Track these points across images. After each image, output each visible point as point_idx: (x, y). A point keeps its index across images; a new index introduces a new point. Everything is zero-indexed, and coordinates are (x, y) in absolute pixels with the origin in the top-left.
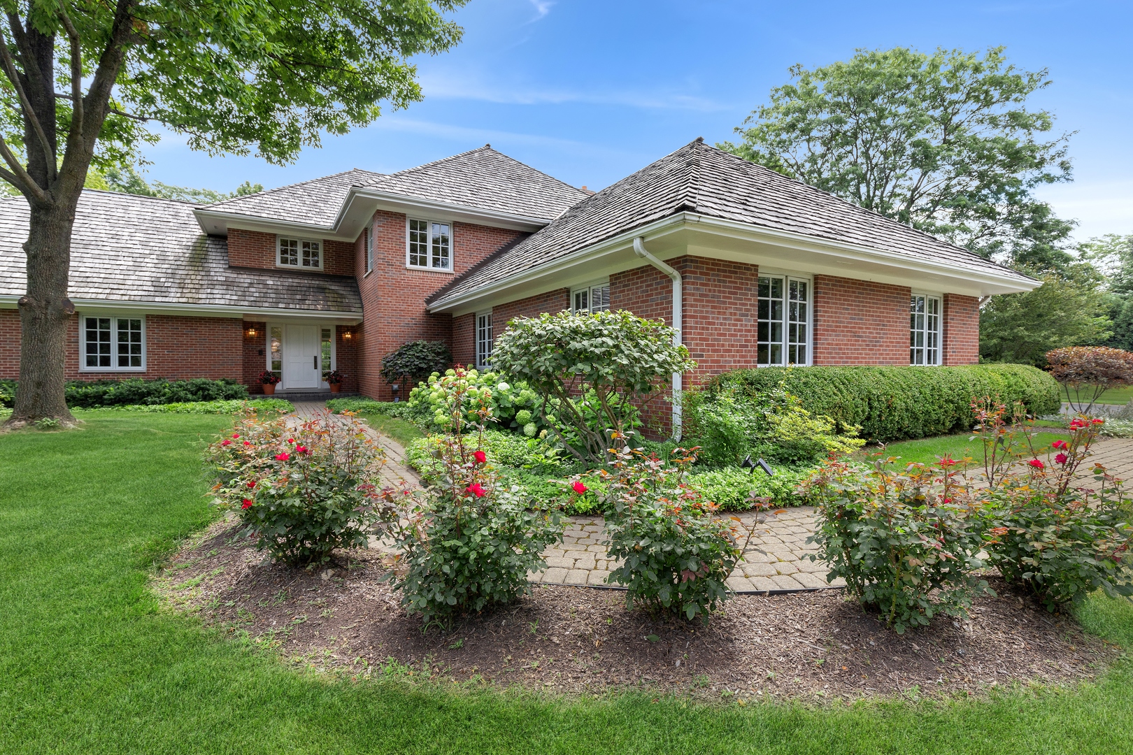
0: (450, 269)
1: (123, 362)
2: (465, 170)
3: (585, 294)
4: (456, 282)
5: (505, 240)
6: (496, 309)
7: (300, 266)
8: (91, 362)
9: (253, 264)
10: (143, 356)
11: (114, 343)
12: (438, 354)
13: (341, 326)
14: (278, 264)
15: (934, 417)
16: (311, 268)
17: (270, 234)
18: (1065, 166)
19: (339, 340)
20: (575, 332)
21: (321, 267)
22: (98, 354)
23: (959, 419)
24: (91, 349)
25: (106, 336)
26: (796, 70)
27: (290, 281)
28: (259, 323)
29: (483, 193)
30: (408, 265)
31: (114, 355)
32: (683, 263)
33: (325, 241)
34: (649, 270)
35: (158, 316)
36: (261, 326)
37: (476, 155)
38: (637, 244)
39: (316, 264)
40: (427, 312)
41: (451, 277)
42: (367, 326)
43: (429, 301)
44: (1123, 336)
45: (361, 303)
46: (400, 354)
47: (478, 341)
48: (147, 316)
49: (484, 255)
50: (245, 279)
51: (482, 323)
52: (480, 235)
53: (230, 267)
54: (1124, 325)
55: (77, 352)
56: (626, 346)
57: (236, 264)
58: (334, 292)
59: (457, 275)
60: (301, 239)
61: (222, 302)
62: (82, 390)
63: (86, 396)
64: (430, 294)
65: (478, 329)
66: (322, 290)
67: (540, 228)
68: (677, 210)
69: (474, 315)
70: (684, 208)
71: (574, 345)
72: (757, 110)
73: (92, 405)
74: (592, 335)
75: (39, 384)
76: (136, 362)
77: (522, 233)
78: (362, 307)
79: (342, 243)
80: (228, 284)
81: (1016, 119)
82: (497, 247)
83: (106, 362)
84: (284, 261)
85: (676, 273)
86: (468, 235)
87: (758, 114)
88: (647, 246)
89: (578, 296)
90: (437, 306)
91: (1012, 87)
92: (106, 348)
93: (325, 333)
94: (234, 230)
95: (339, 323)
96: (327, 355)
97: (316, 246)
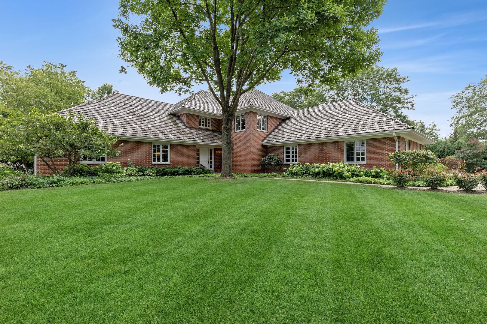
0: (266, 131)
1: (163, 161)
3: (352, 143)
4: (268, 135)
5: (279, 122)
6: (300, 145)
7: (204, 127)
8: (154, 161)
9: (193, 126)
10: (169, 158)
11: (161, 154)
13: (216, 148)
14: (199, 126)
16: (207, 128)
17: (197, 115)
18: (412, 105)
19: (215, 154)
21: (210, 128)
27: (205, 132)
31: (161, 158)
33: (212, 118)
35: (174, 144)
38: (394, 134)
39: (209, 126)
40: (263, 145)
41: (267, 133)
43: (262, 141)
47: (285, 155)
48: (171, 144)
50: (193, 131)
51: (288, 149)
52: (274, 120)
53: (187, 127)
55: (151, 157)
57: (189, 126)
58: (219, 136)
59: (269, 133)
60: (205, 117)
64: (262, 139)
65: (285, 151)
66: (215, 136)
67: (289, 118)
69: (283, 146)
76: (167, 160)
77: (283, 119)
79: (216, 119)
80: (191, 133)
81: (400, 90)
82: (277, 124)
83: (159, 160)
86: (271, 120)
90: (269, 143)
93: (211, 151)
94: (188, 114)
95: (215, 147)
96: (211, 159)
97: (209, 120)
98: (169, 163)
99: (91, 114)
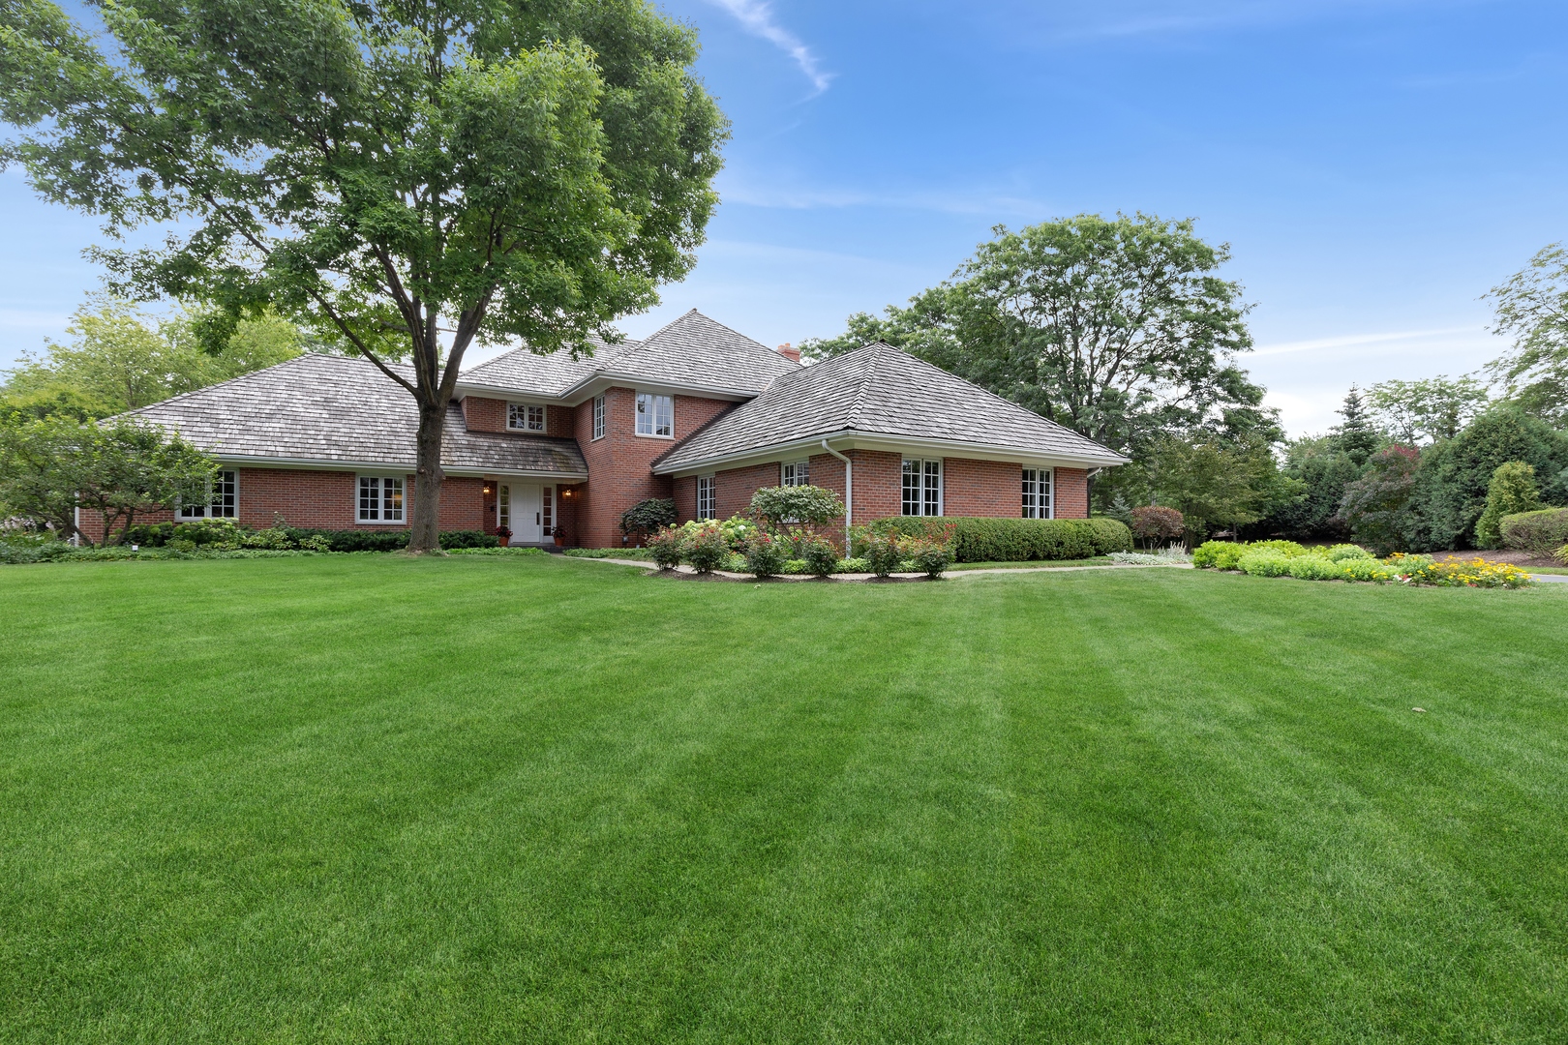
0: (671, 437)
1: (388, 515)
2: (679, 342)
3: (792, 467)
4: (677, 447)
5: (718, 409)
6: (718, 473)
7: (526, 429)
8: (363, 515)
9: (488, 429)
10: (403, 510)
11: (381, 499)
12: (668, 510)
13: (562, 485)
14: (508, 428)
15: (1014, 549)
16: (536, 431)
17: (502, 402)
19: (560, 497)
20: (791, 495)
21: (544, 430)
22: (369, 509)
23: (1035, 552)
24: (364, 504)
25: (375, 493)
26: (999, 230)
27: (520, 444)
28: (492, 482)
29: (700, 368)
30: (637, 434)
31: (381, 510)
32: (851, 453)
33: (549, 406)
34: (828, 456)
36: (492, 484)
37: (685, 322)
38: (824, 443)
39: (541, 427)
40: (652, 474)
41: (672, 443)
42: (594, 485)
43: (653, 465)
44: (1324, 498)
45: (586, 464)
46: (637, 510)
47: (699, 500)
49: (700, 423)
50: (483, 442)
51: (704, 484)
52: (697, 405)
53: (468, 431)
54: (1325, 488)
55: (353, 507)
56: (815, 502)
57: (473, 428)
58: (559, 454)
59: (677, 441)
60: (527, 404)
61: (472, 464)
62: (381, 537)
63: (382, 542)
64: (654, 458)
65: (699, 489)
66: (549, 452)
67: (748, 399)
68: (845, 429)
69: (696, 477)
70: (848, 427)
71: (791, 501)
72: (965, 263)
73: (387, 550)
74: (798, 497)
75: (427, 526)
76: (398, 516)
77: (734, 403)
78: (587, 468)
79: (563, 407)
80: (472, 448)
82: (711, 416)
83: (374, 515)
84: (513, 424)
85: (848, 459)
86: (687, 406)
87: (966, 268)
88: (829, 444)
89: (787, 468)
90: (662, 468)
91: (1205, 258)
92: (375, 504)
93: (547, 492)
94: (472, 398)
95: (559, 482)
96: (547, 512)
97: (540, 410)
98: (403, 521)
99: (215, 412)
